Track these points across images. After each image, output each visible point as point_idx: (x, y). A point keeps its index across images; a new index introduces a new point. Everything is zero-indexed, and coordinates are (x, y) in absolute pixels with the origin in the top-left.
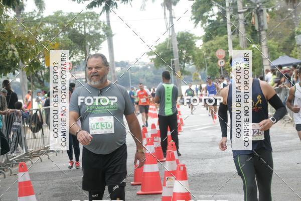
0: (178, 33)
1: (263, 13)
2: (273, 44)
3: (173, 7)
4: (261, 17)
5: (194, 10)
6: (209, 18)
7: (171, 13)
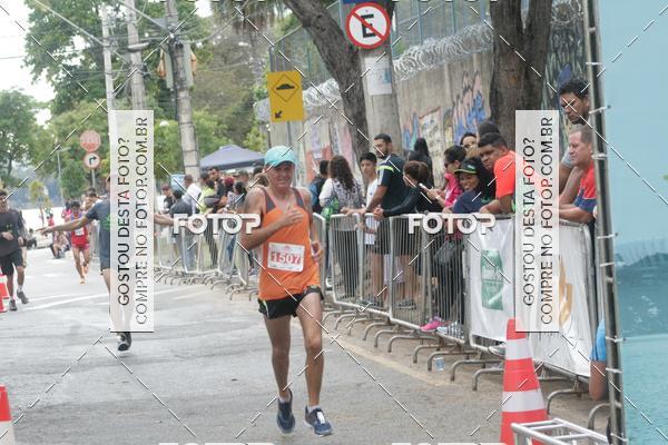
1: (183, 52)
2: (207, 120)
4: (179, 60)
5: (32, 44)
6: (64, 62)
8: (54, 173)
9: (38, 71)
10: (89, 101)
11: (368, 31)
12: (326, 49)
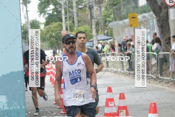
0: (31, 20)
3: (28, 5)
4: (92, 11)
5: (39, 7)
6: (48, 12)
7: (26, 8)
8: (45, 42)
9: (40, 14)
10: (55, 22)
11: (171, 1)
12: (153, 7)
